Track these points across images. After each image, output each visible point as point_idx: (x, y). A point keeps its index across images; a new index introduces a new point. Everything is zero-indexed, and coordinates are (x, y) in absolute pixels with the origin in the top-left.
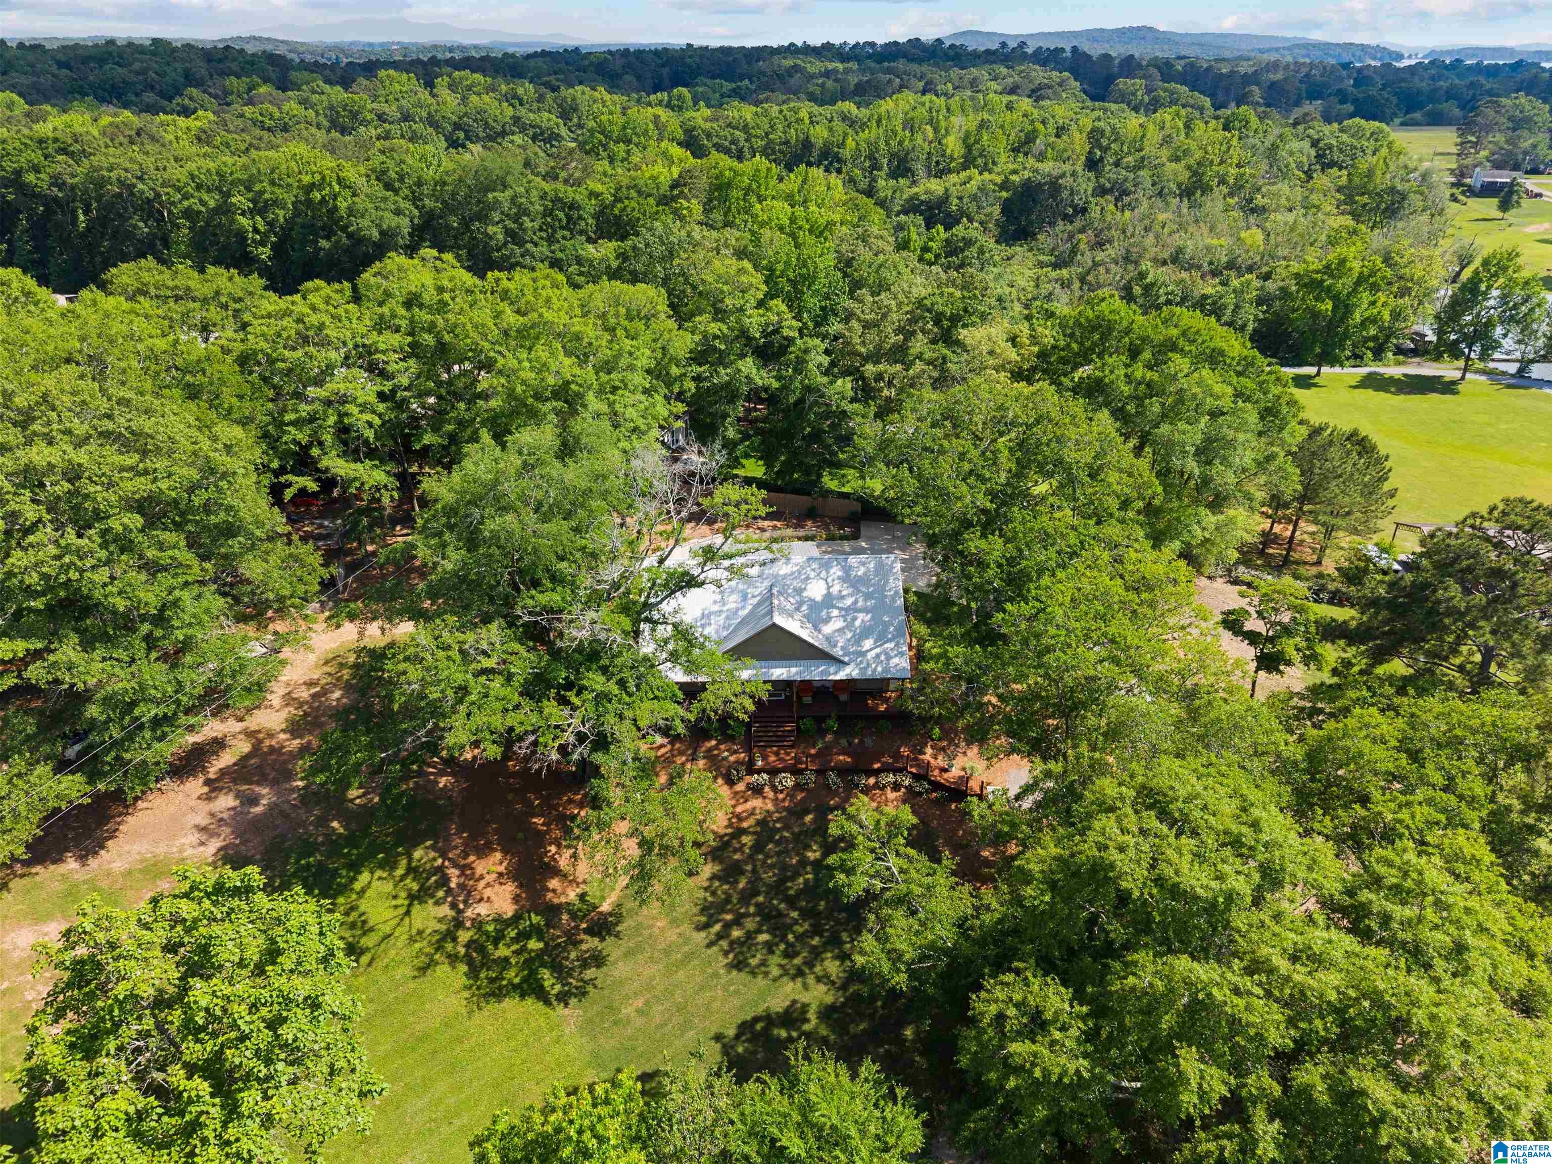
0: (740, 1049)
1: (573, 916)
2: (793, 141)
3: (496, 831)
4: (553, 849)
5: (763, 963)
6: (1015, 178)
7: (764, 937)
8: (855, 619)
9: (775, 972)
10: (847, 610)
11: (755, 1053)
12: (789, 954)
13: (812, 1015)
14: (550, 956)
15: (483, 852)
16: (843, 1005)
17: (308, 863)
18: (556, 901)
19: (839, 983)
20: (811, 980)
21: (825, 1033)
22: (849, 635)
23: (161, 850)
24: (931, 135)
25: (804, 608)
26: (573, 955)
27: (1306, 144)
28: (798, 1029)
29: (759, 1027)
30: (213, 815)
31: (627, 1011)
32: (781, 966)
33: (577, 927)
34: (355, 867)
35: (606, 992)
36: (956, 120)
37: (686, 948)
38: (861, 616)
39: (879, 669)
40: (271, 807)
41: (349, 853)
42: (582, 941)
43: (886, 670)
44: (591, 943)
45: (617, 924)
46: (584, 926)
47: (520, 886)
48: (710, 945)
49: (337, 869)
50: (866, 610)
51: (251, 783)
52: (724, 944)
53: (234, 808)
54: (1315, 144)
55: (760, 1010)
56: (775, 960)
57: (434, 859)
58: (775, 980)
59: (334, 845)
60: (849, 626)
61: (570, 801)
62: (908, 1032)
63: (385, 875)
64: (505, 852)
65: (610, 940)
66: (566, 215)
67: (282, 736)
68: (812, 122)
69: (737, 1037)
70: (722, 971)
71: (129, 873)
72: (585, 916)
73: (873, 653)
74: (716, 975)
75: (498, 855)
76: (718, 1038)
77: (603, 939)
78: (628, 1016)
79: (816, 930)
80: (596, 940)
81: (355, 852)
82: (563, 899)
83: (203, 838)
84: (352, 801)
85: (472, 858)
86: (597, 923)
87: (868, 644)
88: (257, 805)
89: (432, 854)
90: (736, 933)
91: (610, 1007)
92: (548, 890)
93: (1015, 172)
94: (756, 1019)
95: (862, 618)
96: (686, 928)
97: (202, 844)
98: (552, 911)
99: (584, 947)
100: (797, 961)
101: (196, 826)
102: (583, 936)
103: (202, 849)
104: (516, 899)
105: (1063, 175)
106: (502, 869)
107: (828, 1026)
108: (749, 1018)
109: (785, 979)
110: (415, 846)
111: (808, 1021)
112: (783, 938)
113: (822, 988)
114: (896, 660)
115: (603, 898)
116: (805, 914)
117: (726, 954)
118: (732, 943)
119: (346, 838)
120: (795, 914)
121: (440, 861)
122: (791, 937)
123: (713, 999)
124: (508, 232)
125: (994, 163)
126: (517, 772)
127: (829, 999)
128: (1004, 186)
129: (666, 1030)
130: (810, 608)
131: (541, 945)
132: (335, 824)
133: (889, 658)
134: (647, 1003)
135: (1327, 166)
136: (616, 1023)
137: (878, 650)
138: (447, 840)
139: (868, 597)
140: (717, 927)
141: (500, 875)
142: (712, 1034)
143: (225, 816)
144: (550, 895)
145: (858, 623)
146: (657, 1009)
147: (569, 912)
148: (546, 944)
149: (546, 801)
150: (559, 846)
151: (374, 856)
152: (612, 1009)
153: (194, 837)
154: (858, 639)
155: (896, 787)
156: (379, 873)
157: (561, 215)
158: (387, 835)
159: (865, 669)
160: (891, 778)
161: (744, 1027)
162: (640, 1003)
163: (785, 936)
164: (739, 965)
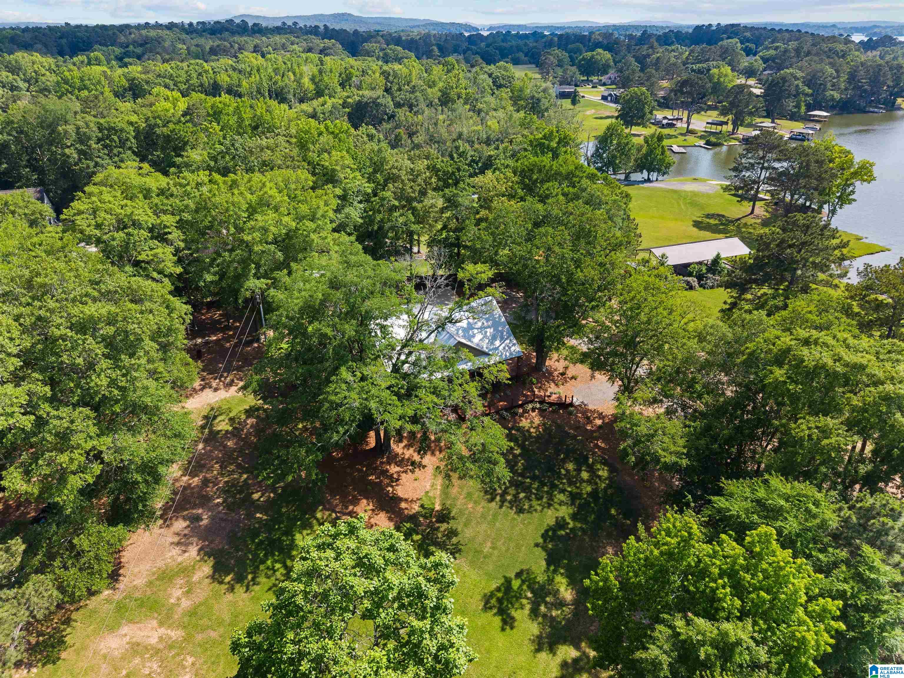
0: (550, 546)
1: (425, 517)
2: (207, 84)
3: (354, 489)
4: (390, 489)
5: (531, 506)
6: (349, 100)
7: (522, 495)
8: (486, 332)
9: (539, 508)
10: (481, 328)
11: (557, 545)
12: (539, 498)
13: (568, 520)
14: (428, 539)
15: (355, 502)
16: (578, 511)
17: (260, 540)
18: (411, 513)
19: (569, 502)
20: (557, 506)
21: (579, 525)
22: (487, 341)
23: (160, 563)
24: (292, 77)
25: (460, 332)
26: (440, 535)
27: (486, 76)
28: (568, 528)
29: (550, 533)
30: (178, 534)
31: (486, 550)
32: (540, 505)
33: (431, 522)
34: (289, 533)
35: (470, 545)
36: (304, 68)
37: (491, 512)
38: (488, 330)
39: (508, 354)
40: (212, 518)
41: (279, 528)
42: (439, 527)
43: (511, 354)
44: (444, 526)
45: (449, 513)
46: (434, 520)
47: (387, 512)
48: (501, 507)
49: (279, 538)
50: (489, 327)
51: (187, 510)
52: (507, 504)
53: (188, 526)
54: (490, 75)
55: (545, 527)
56: (535, 503)
57: (330, 515)
58: (541, 512)
59: (268, 526)
60: (485, 336)
61: (382, 463)
62: (613, 512)
63: (309, 532)
64: (367, 498)
65: (451, 521)
66: (119, 137)
67: (185, 479)
68: (214, 72)
69: (545, 541)
70: (516, 516)
71: (150, 584)
72: (431, 515)
73: (501, 348)
74: (514, 519)
75: (365, 501)
76: (537, 545)
77: (448, 523)
78: (488, 552)
79: (543, 484)
80: (445, 524)
81: (282, 526)
82: (414, 511)
83: (183, 548)
84: (258, 500)
85: (351, 508)
86: (439, 516)
87: (497, 343)
88: (202, 520)
89: (327, 513)
90: (509, 498)
91: (476, 551)
92: (403, 509)
93: (348, 97)
94: (547, 531)
95: (490, 331)
96: (484, 503)
97: (185, 552)
98: (413, 518)
99: (442, 529)
100: (545, 500)
101: (172, 543)
102: (437, 525)
103: (187, 554)
104: (390, 519)
105: (379, 97)
106: (371, 507)
107: (579, 522)
108: (543, 532)
109: (545, 510)
110: (315, 511)
111: (568, 523)
112: (531, 493)
113: (564, 508)
114: (513, 348)
115: (433, 504)
116: (534, 478)
117: (511, 508)
118: (510, 502)
119: (271, 520)
120: (528, 480)
121: (334, 515)
122: (534, 491)
123: (521, 530)
124: (80, 152)
125: (335, 93)
126: (341, 457)
127: (571, 511)
128: (345, 105)
129: (511, 551)
130: (463, 331)
131: (420, 537)
132: (258, 515)
133: (510, 348)
134: (492, 543)
135: (499, 87)
136: (485, 557)
137: (503, 345)
138: (329, 502)
139: (487, 320)
140: (498, 498)
141: (373, 510)
142: (533, 545)
143: (186, 532)
144: (406, 512)
145: (488, 334)
146: (499, 544)
147: (422, 516)
148: (422, 535)
149: (368, 466)
150: (392, 487)
151: (295, 524)
152: (478, 552)
153: (176, 551)
154: (492, 342)
155: (533, 410)
156: (305, 532)
157: (115, 138)
158: (294, 511)
159: (501, 356)
160: (530, 406)
161: (544, 536)
162: (489, 544)
163: (531, 492)
164: (521, 511)
